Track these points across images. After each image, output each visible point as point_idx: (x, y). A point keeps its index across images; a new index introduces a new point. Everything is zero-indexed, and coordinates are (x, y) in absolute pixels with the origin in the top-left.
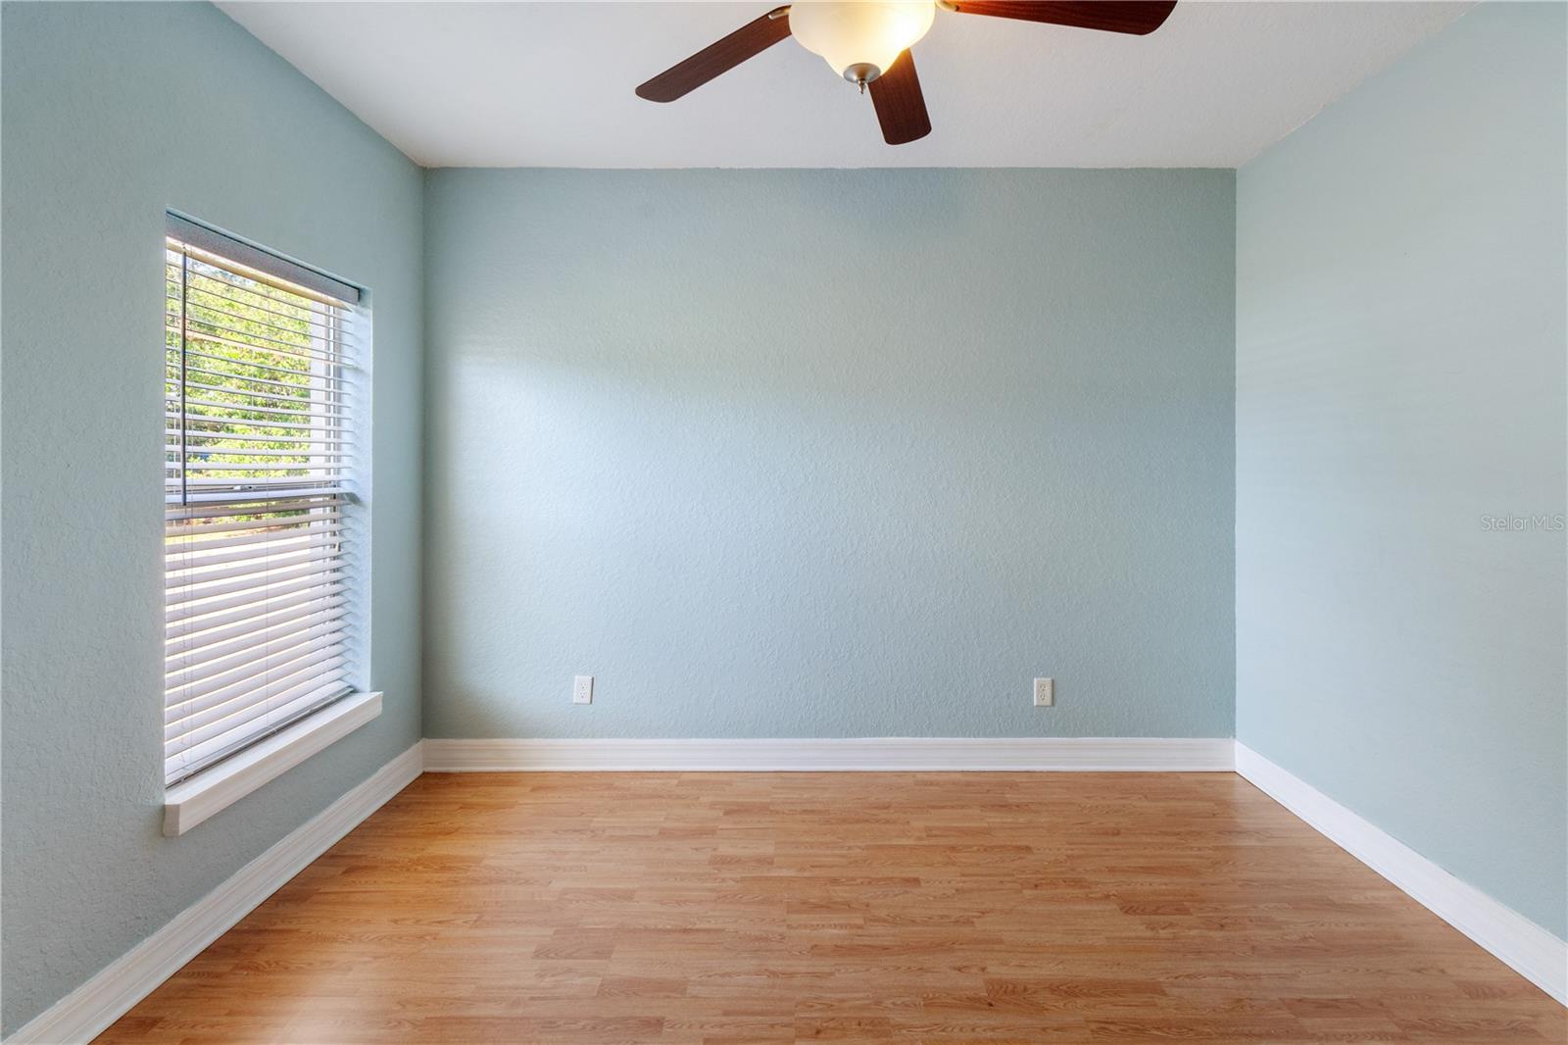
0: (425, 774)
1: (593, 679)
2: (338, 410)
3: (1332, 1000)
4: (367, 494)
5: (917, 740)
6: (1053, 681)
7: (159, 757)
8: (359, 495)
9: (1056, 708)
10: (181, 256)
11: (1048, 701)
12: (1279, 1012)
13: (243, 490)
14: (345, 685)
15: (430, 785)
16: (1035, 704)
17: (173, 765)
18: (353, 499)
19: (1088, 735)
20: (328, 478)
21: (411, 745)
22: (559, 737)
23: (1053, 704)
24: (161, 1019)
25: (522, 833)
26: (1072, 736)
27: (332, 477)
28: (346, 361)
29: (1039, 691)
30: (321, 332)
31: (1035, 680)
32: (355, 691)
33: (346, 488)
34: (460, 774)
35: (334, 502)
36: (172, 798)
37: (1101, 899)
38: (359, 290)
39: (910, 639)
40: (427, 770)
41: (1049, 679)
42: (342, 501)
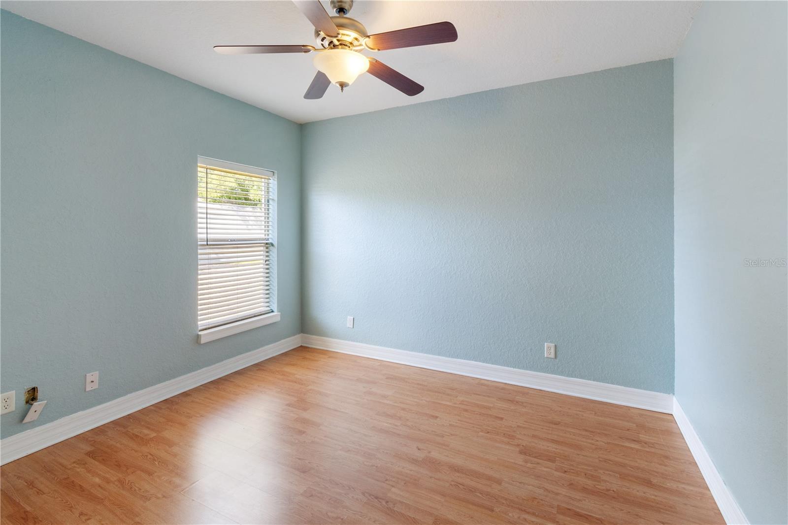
0: (301, 346)
1: (354, 319)
2: (268, 214)
3: (585, 514)
4: (275, 244)
5: (485, 364)
6: (556, 346)
7: (196, 321)
8: (274, 243)
9: (557, 360)
10: (206, 169)
11: (552, 356)
12: (552, 509)
13: (231, 241)
14: (270, 309)
15: (302, 349)
16: (545, 356)
17: (201, 324)
18: (272, 245)
19: (576, 377)
20: (265, 237)
21: (296, 334)
22: (343, 340)
23: (556, 357)
24: (191, 395)
25: (313, 370)
26: (567, 376)
27: (267, 237)
28: (270, 197)
29: (548, 350)
30: (263, 188)
31: (546, 344)
32: (273, 312)
33: (270, 241)
34: (312, 348)
35: (267, 246)
36: (200, 333)
37: (515, 445)
38: (273, 172)
39: (481, 316)
40: (302, 345)
41: (553, 345)
42: (268, 245)
